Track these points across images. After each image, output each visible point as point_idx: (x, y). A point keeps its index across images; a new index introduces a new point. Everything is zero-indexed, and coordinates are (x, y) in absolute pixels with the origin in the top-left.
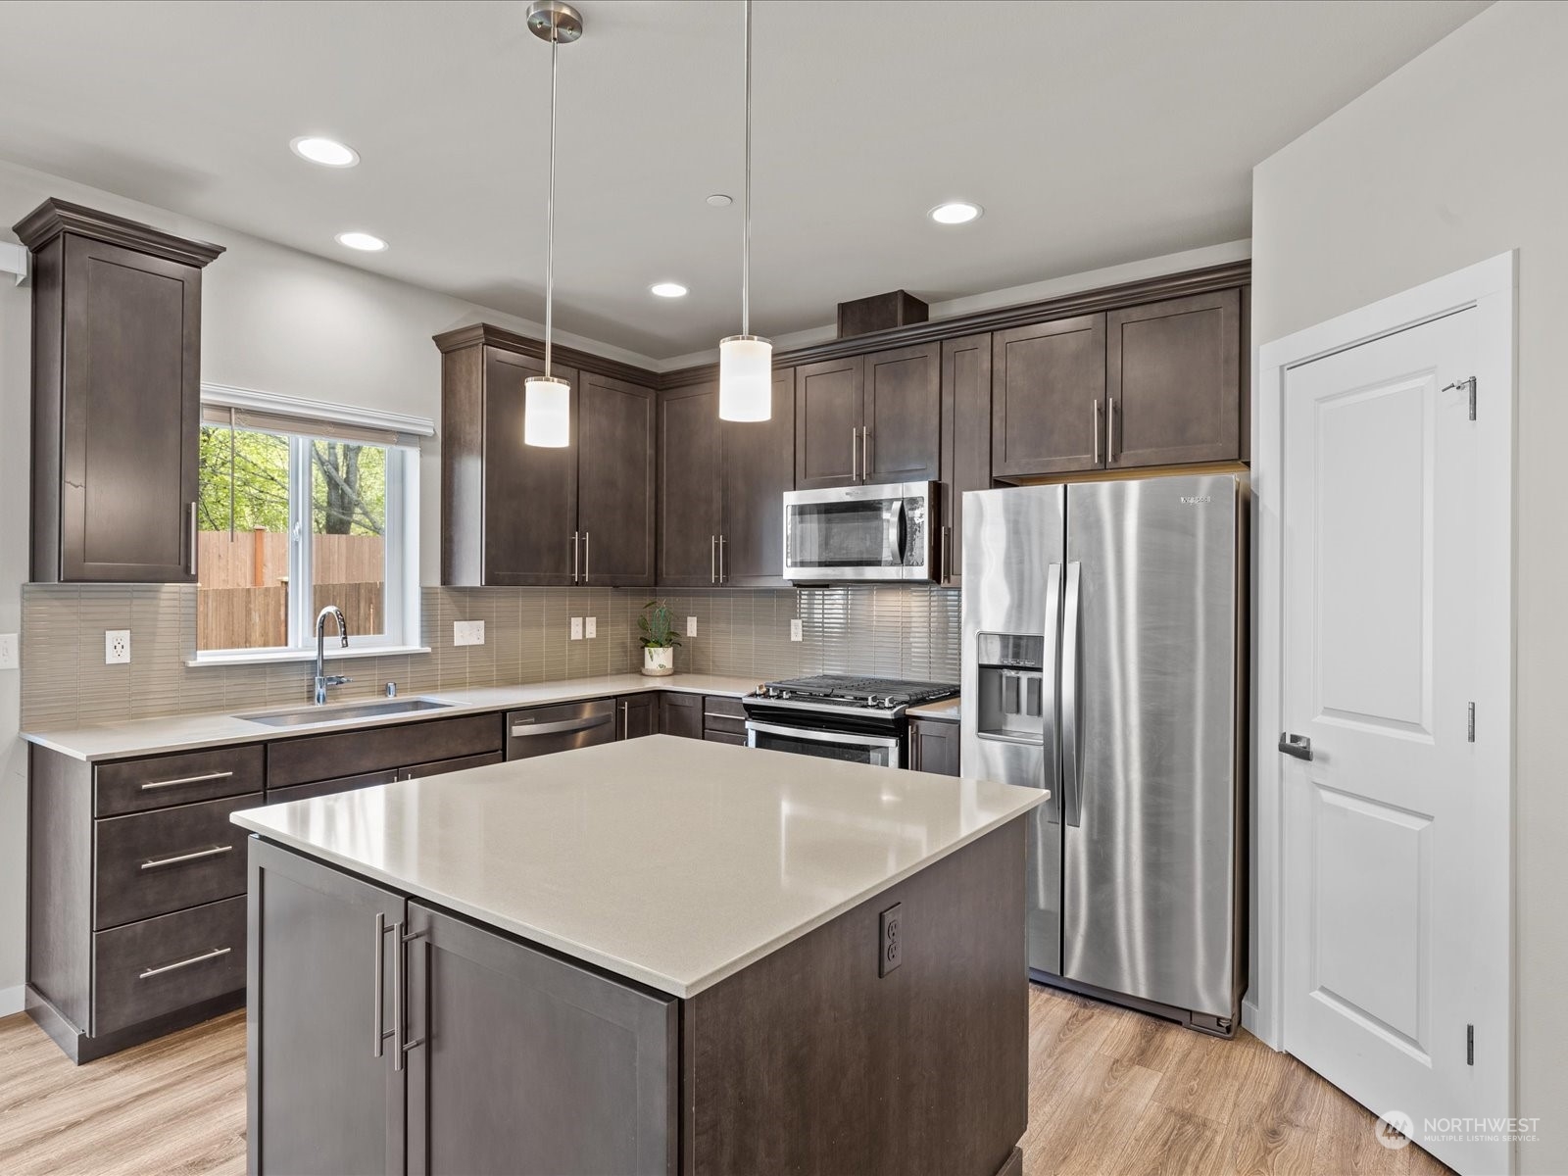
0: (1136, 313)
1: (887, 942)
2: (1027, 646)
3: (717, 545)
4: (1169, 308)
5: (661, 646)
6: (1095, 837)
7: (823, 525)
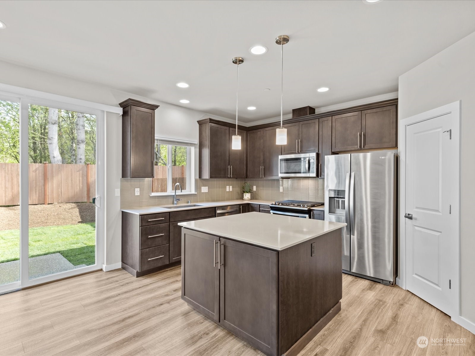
0: (369, 111)
1: (313, 250)
2: (341, 193)
3: (262, 168)
4: (378, 110)
5: (248, 193)
6: (359, 238)
7: (286, 164)
